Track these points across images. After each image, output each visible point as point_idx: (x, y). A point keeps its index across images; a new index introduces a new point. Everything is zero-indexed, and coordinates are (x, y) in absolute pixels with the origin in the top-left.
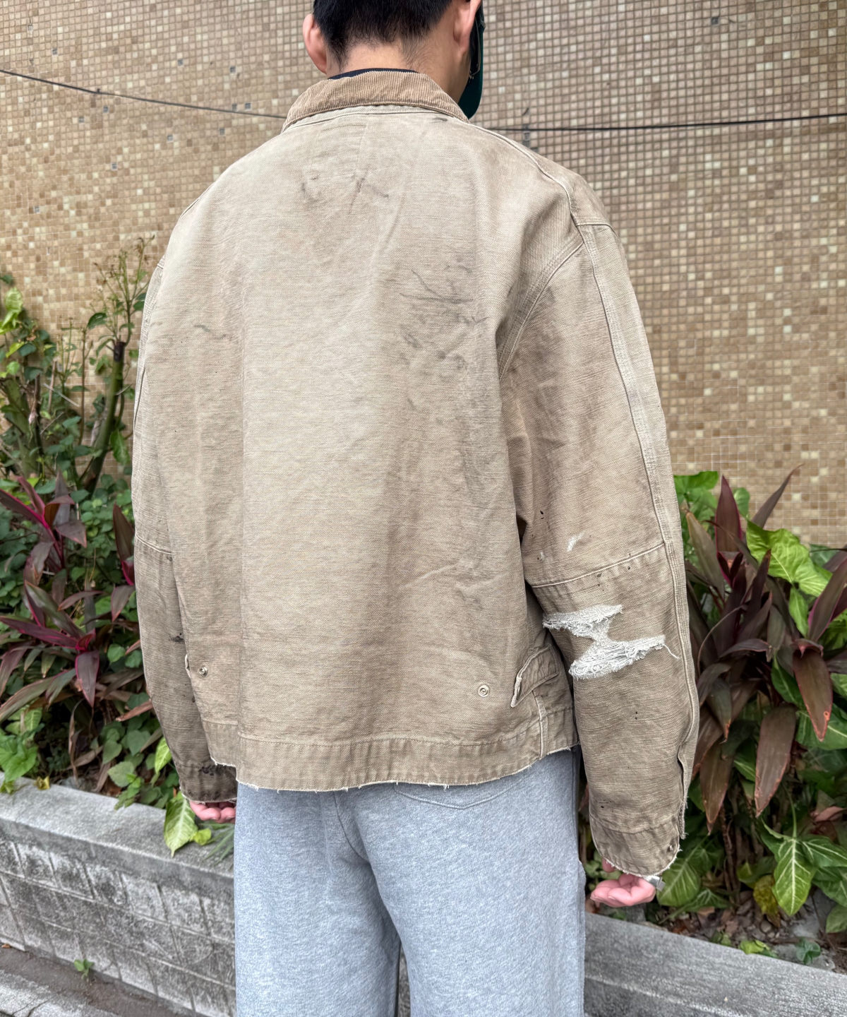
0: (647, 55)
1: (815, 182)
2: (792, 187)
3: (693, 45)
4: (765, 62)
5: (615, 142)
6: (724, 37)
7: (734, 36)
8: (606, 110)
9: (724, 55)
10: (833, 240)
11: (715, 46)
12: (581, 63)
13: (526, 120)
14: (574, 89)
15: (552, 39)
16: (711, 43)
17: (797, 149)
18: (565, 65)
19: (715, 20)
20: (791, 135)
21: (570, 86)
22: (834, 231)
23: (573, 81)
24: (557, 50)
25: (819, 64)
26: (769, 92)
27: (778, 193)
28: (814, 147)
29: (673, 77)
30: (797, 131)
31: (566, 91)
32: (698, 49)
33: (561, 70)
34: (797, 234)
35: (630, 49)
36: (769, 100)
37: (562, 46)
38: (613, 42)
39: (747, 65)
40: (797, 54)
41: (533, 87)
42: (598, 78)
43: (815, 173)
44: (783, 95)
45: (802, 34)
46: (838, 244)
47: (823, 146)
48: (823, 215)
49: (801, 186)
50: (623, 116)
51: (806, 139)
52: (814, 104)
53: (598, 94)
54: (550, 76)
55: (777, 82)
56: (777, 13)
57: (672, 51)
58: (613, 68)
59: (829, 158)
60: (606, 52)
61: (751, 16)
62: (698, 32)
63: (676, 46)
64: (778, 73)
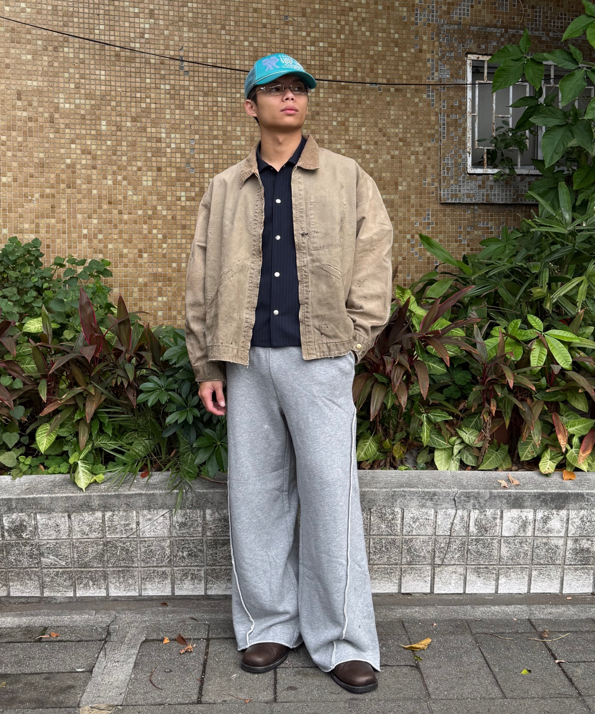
0: (251, 29)
1: (335, 114)
2: (324, 115)
3: (275, 29)
4: (311, 46)
5: (233, 76)
6: (291, 28)
7: (295, 28)
8: (228, 57)
9: (291, 38)
10: (343, 146)
11: (286, 32)
12: (214, 26)
13: (182, 53)
14: (210, 41)
15: (197, 8)
16: (284, 30)
17: (326, 96)
18: (204, 26)
19: (286, 17)
20: (323, 87)
21: (207, 38)
22: (344, 142)
23: (210, 36)
24: (200, 16)
25: (337, 52)
26: (313, 63)
27: (317, 118)
28: (334, 96)
29: (264, 45)
30: (326, 86)
31: (205, 41)
32: (278, 31)
33: (202, 27)
34: (326, 141)
35: (242, 24)
36: (313, 67)
37: (203, 14)
38: (232, 18)
39: (303, 46)
40: (326, 45)
41: (186, 35)
42: (223, 37)
43: (335, 110)
44: (320, 65)
45: (329, 34)
46: (345, 148)
47: (339, 96)
48: (339, 132)
49: (329, 116)
50: (237, 62)
51: (331, 91)
52: (334, 73)
53: (223, 46)
54: (195, 30)
55: (317, 58)
56: (317, 21)
57: (264, 30)
58: (232, 33)
59: (341, 103)
60: (227, 23)
61: (304, 19)
62: (278, 22)
63: (266, 27)
64: (317, 53)
